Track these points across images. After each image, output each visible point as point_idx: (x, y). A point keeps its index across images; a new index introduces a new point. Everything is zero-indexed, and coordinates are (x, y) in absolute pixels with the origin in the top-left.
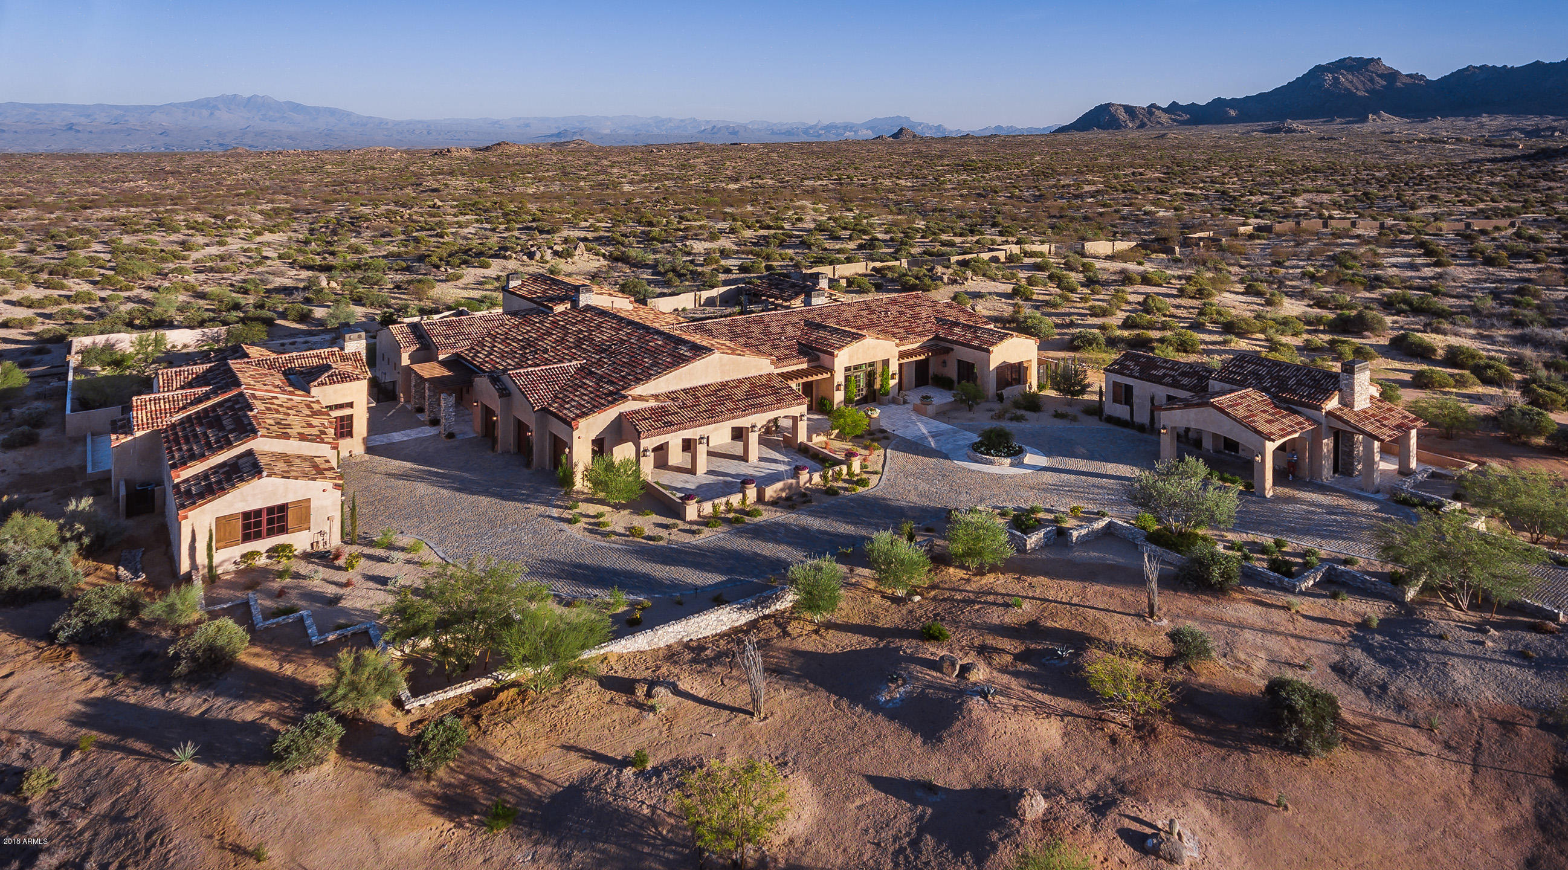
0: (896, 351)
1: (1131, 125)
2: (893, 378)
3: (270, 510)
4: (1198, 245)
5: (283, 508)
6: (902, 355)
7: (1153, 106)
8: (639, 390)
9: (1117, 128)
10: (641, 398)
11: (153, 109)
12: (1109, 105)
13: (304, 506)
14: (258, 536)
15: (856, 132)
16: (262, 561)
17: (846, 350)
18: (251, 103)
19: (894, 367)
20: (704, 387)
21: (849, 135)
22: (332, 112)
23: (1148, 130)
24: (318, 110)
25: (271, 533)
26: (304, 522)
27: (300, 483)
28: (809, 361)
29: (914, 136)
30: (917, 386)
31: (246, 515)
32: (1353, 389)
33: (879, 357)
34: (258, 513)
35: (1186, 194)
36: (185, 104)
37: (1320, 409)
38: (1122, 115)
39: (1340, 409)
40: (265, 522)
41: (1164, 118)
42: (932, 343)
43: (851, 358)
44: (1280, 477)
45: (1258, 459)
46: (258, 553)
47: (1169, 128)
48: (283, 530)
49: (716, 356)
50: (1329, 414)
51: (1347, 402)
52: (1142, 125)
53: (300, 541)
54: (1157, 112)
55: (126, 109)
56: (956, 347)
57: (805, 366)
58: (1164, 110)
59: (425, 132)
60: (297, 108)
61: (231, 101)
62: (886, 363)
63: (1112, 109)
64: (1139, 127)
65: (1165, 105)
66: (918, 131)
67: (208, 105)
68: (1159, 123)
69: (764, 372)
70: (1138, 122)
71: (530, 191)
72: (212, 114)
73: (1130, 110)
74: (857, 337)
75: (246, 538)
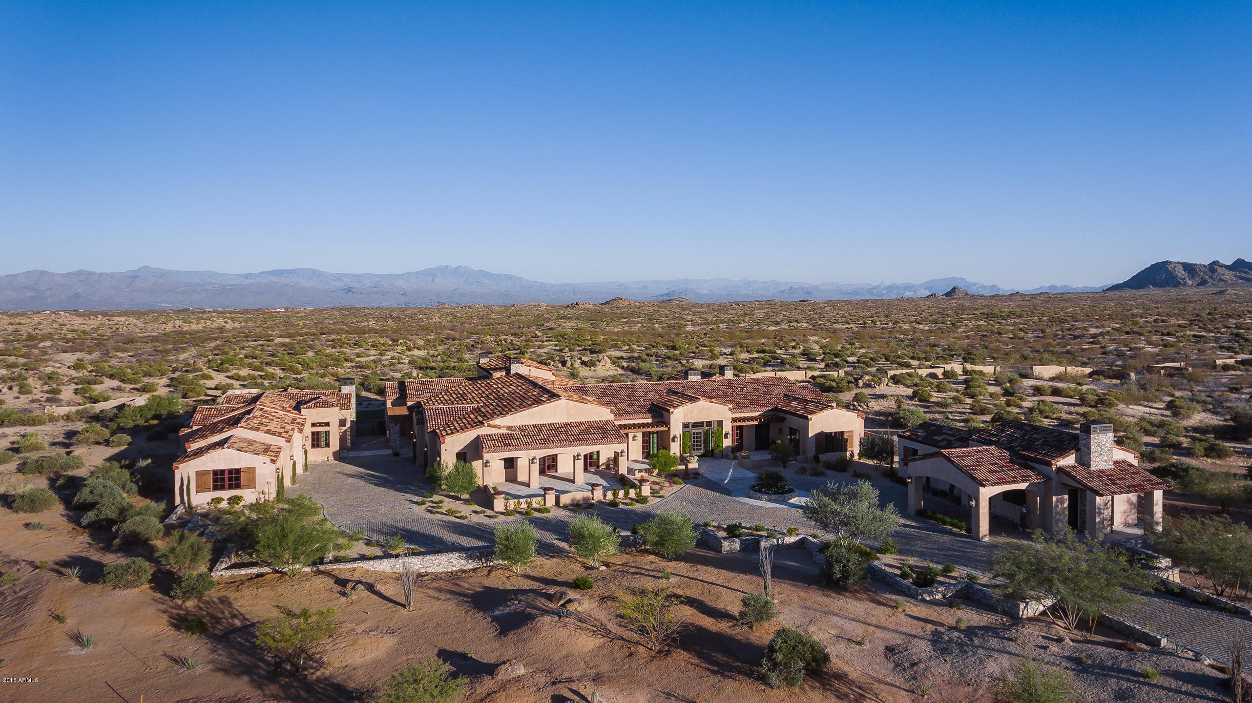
0: (731, 415)
1: (1190, 283)
2: (726, 437)
3: (230, 471)
4: (1159, 372)
5: (238, 471)
6: (734, 420)
7: (1215, 263)
8: (498, 421)
9: (1175, 286)
10: (496, 427)
11: (398, 277)
12: (1166, 263)
13: (252, 471)
14: (223, 488)
15: (915, 292)
16: (224, 505)
17: (680, 409)
18: (458, 272)
19: (727, 427)
20: (550, 425)
21: (908, 294)
22: (509, 277)
23: (1208, 287)
24: (499, 276)
25: (231, 487)
26: (252, 484)
27: (248, 455)
28: (653, 417)
29: (967, 294)
30: (756, 449)
31: (215, 472)
32: (1089, 449)
33: (714, 417)
34: (222, 472)
35: (1194, 336)
36: (417, 273)
37: (1049, 464)
38: (1181, 273)
39: (1074, 467)
40: (227, 479)
41: (1228, 275)
42: (772, 413)
43: (685, 416)
44: (997, 524)
45: (973, 503)
46: (223, 500)
47: (1233, 285)
48: (238, 486)
49: (563, 401)
50: (1060, 470)
51: (1084, 461)
52: (1203, 283)
53: (249, 496)
54: (1219, 269)
55: (382, 277)
56: (788, 417)
57: (650, 421)
58: (1227, 267)
59: (572, 293)
60: (486, 274)
61: (445, 270)
62: (720, 423)
63: (1170, 267)
64: (1199, 285)
65: (1229, 262)
66: (973, 291)
67: (431, 273)
68: (1222, 280)
69: (604, 419)
70: (1198, 280)
71: (616, 330)
72: (433, 280)
73: (1189, 268)
74: (693, 399)
75: (215, 488)
